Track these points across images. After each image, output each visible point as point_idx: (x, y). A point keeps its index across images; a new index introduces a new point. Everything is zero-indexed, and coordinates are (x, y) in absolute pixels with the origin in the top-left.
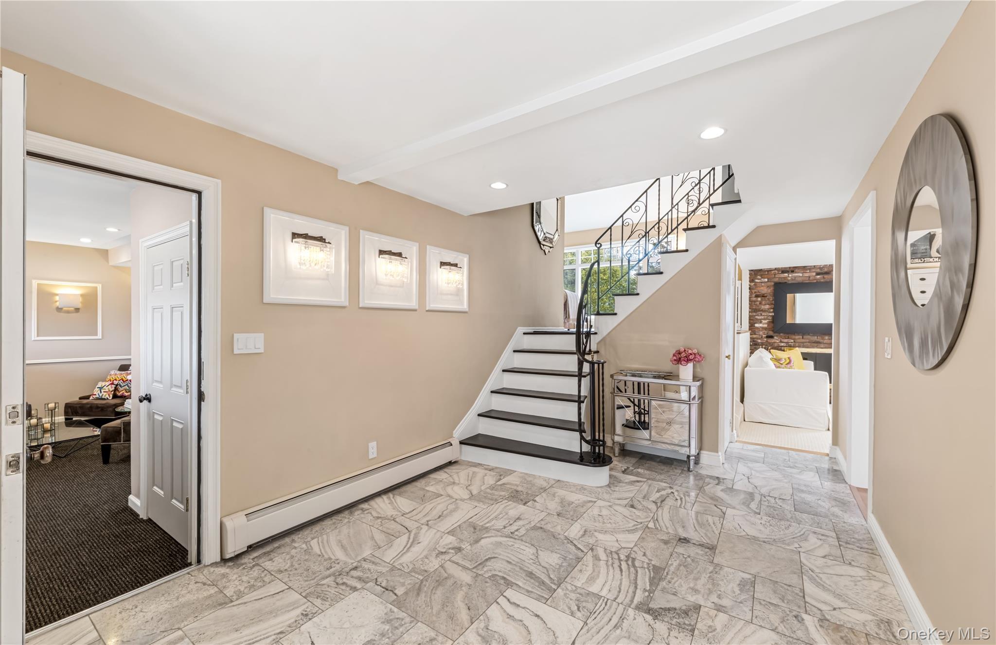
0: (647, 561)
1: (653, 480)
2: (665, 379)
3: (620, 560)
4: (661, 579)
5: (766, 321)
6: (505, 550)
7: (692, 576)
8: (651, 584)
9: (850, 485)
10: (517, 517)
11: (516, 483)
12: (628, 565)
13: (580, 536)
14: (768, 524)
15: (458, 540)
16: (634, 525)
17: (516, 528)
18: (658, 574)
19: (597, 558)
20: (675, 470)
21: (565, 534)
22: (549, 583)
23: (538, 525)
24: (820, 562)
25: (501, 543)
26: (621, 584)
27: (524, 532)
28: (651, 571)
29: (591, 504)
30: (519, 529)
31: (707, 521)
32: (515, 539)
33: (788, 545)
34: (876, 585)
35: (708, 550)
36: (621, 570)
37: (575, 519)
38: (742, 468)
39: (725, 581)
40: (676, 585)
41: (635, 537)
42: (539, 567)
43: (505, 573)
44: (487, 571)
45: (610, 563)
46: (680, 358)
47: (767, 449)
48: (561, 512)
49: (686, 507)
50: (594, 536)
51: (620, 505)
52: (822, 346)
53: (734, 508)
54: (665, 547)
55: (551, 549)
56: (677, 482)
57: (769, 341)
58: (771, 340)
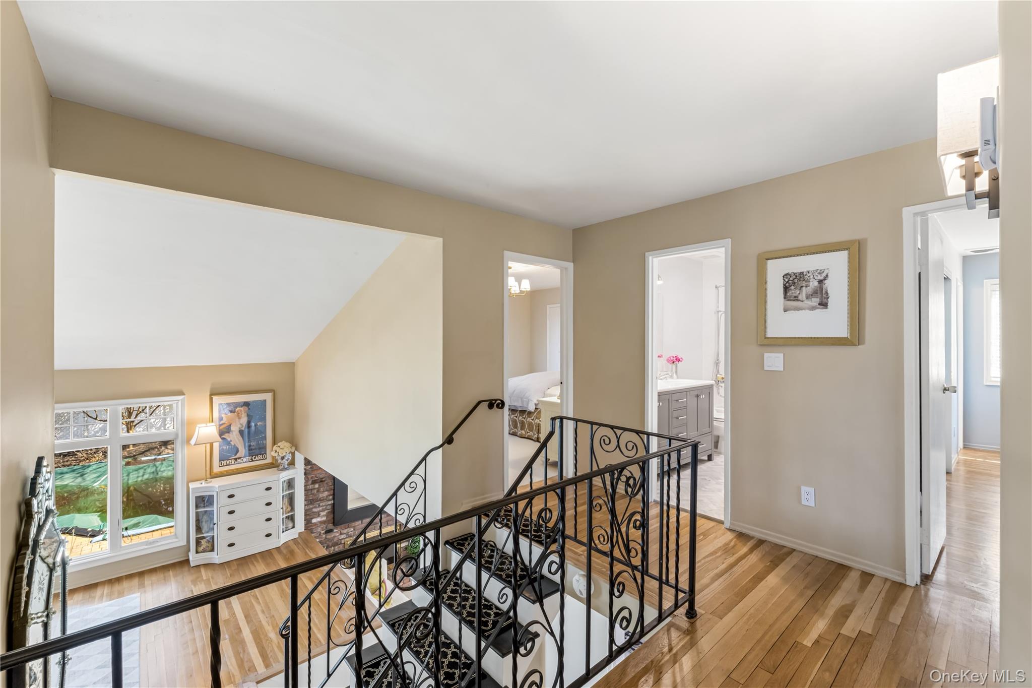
57: (328, 537)
58: (330, 536)
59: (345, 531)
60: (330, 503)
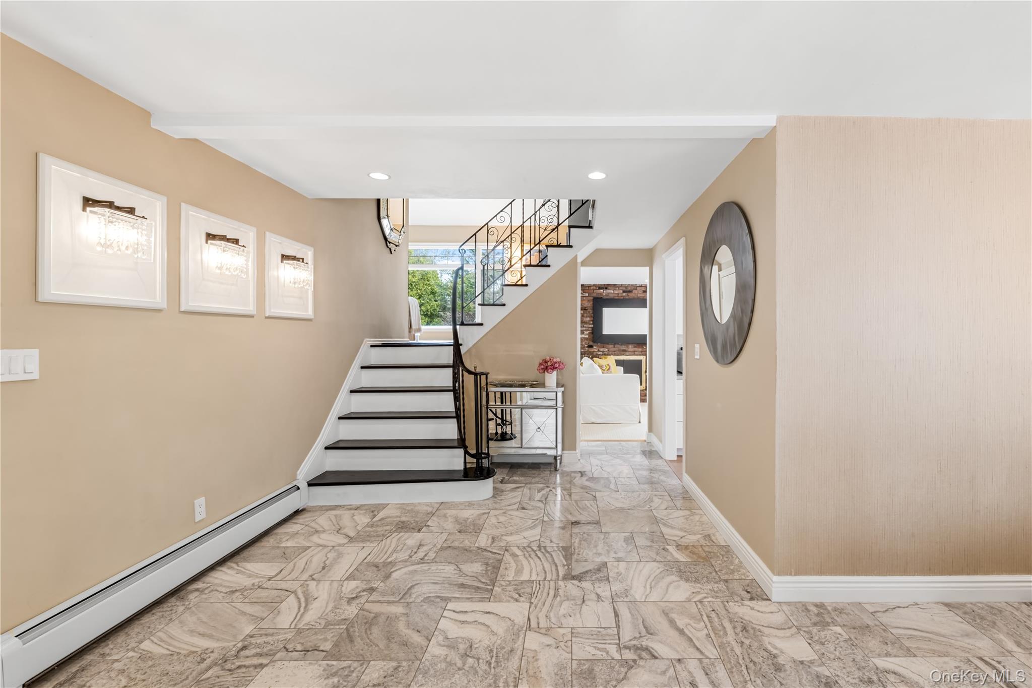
0: (555, 545)
1: (530, 483)
2: (532, 387)
3: (535, 551)
4: (571, 555)
5: (587, 332)
6: (423, 575)
7: (592, 546)
8: (566, 560)
9: (665, 460)
10: (418, 544)
11: (397, 514)
12: (542, 552)
13: (490, 543)
14: (626, 497)
15: (365, 582)
16: (533, 523)
17: (424, 554)
18: (568, 552)
19: (514, 555)
20: (545, 472)
21: (476, 546)
22: (483, 586)
23: (445, 545)
24: (665, 512)
25: (415, 571)
26: (544, 567)
27: (435, 555)
28: (562, 551)
29: (486, 516)
30: (427, 554)
31: (586, 505)
32: (429, 563)
33: (643, 507)
34: (697, 518)
35: (595, 525)
36: (539, 558)
37: (478, 531)
38: (594, 461)
39: (615, 541)
40: (584, 554)
41: (538, 530)
42: (466, 578)
43: (436, 593)
44: (417, 597)
45: (527, 555)
46: (547, 367)
47: (605, 443)
48: (461, 529)
49: (566, 498)
50: (503, 540)
51: (512, 510)
52: (627, 354)
53: (600, 491)
54: (564, 531)
55: (470, 561)
56: (550, 481)
57: (590, 350)
58: (591, 350)
59: (602, 350)
60: (591, 326)
